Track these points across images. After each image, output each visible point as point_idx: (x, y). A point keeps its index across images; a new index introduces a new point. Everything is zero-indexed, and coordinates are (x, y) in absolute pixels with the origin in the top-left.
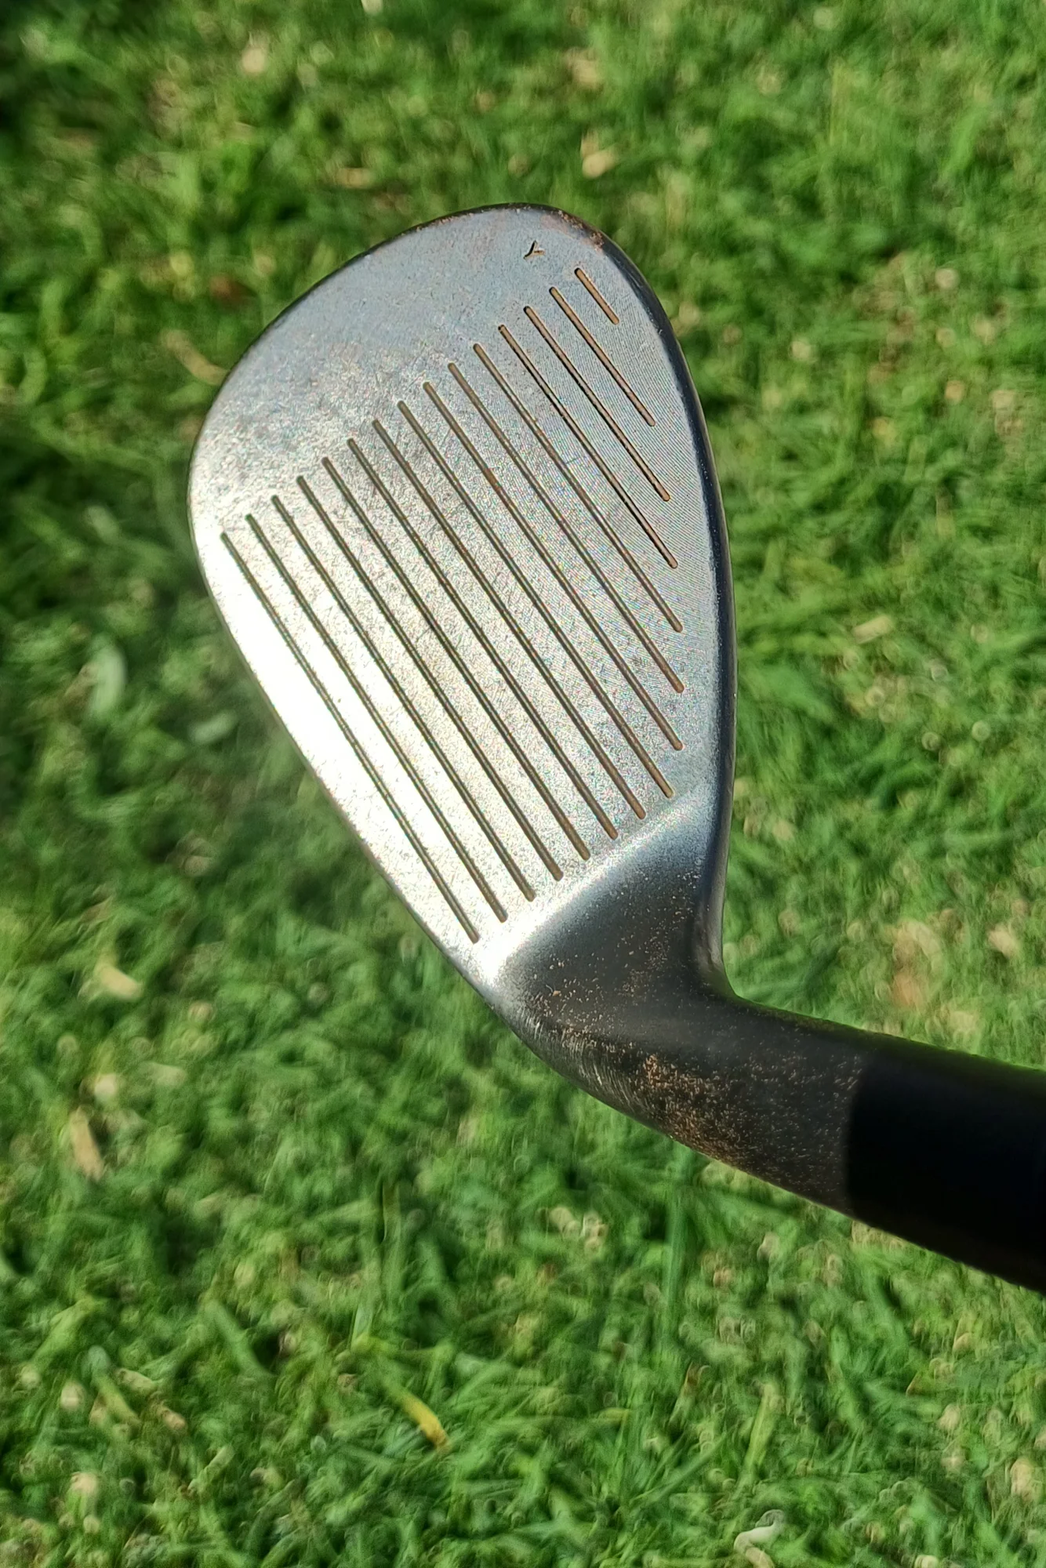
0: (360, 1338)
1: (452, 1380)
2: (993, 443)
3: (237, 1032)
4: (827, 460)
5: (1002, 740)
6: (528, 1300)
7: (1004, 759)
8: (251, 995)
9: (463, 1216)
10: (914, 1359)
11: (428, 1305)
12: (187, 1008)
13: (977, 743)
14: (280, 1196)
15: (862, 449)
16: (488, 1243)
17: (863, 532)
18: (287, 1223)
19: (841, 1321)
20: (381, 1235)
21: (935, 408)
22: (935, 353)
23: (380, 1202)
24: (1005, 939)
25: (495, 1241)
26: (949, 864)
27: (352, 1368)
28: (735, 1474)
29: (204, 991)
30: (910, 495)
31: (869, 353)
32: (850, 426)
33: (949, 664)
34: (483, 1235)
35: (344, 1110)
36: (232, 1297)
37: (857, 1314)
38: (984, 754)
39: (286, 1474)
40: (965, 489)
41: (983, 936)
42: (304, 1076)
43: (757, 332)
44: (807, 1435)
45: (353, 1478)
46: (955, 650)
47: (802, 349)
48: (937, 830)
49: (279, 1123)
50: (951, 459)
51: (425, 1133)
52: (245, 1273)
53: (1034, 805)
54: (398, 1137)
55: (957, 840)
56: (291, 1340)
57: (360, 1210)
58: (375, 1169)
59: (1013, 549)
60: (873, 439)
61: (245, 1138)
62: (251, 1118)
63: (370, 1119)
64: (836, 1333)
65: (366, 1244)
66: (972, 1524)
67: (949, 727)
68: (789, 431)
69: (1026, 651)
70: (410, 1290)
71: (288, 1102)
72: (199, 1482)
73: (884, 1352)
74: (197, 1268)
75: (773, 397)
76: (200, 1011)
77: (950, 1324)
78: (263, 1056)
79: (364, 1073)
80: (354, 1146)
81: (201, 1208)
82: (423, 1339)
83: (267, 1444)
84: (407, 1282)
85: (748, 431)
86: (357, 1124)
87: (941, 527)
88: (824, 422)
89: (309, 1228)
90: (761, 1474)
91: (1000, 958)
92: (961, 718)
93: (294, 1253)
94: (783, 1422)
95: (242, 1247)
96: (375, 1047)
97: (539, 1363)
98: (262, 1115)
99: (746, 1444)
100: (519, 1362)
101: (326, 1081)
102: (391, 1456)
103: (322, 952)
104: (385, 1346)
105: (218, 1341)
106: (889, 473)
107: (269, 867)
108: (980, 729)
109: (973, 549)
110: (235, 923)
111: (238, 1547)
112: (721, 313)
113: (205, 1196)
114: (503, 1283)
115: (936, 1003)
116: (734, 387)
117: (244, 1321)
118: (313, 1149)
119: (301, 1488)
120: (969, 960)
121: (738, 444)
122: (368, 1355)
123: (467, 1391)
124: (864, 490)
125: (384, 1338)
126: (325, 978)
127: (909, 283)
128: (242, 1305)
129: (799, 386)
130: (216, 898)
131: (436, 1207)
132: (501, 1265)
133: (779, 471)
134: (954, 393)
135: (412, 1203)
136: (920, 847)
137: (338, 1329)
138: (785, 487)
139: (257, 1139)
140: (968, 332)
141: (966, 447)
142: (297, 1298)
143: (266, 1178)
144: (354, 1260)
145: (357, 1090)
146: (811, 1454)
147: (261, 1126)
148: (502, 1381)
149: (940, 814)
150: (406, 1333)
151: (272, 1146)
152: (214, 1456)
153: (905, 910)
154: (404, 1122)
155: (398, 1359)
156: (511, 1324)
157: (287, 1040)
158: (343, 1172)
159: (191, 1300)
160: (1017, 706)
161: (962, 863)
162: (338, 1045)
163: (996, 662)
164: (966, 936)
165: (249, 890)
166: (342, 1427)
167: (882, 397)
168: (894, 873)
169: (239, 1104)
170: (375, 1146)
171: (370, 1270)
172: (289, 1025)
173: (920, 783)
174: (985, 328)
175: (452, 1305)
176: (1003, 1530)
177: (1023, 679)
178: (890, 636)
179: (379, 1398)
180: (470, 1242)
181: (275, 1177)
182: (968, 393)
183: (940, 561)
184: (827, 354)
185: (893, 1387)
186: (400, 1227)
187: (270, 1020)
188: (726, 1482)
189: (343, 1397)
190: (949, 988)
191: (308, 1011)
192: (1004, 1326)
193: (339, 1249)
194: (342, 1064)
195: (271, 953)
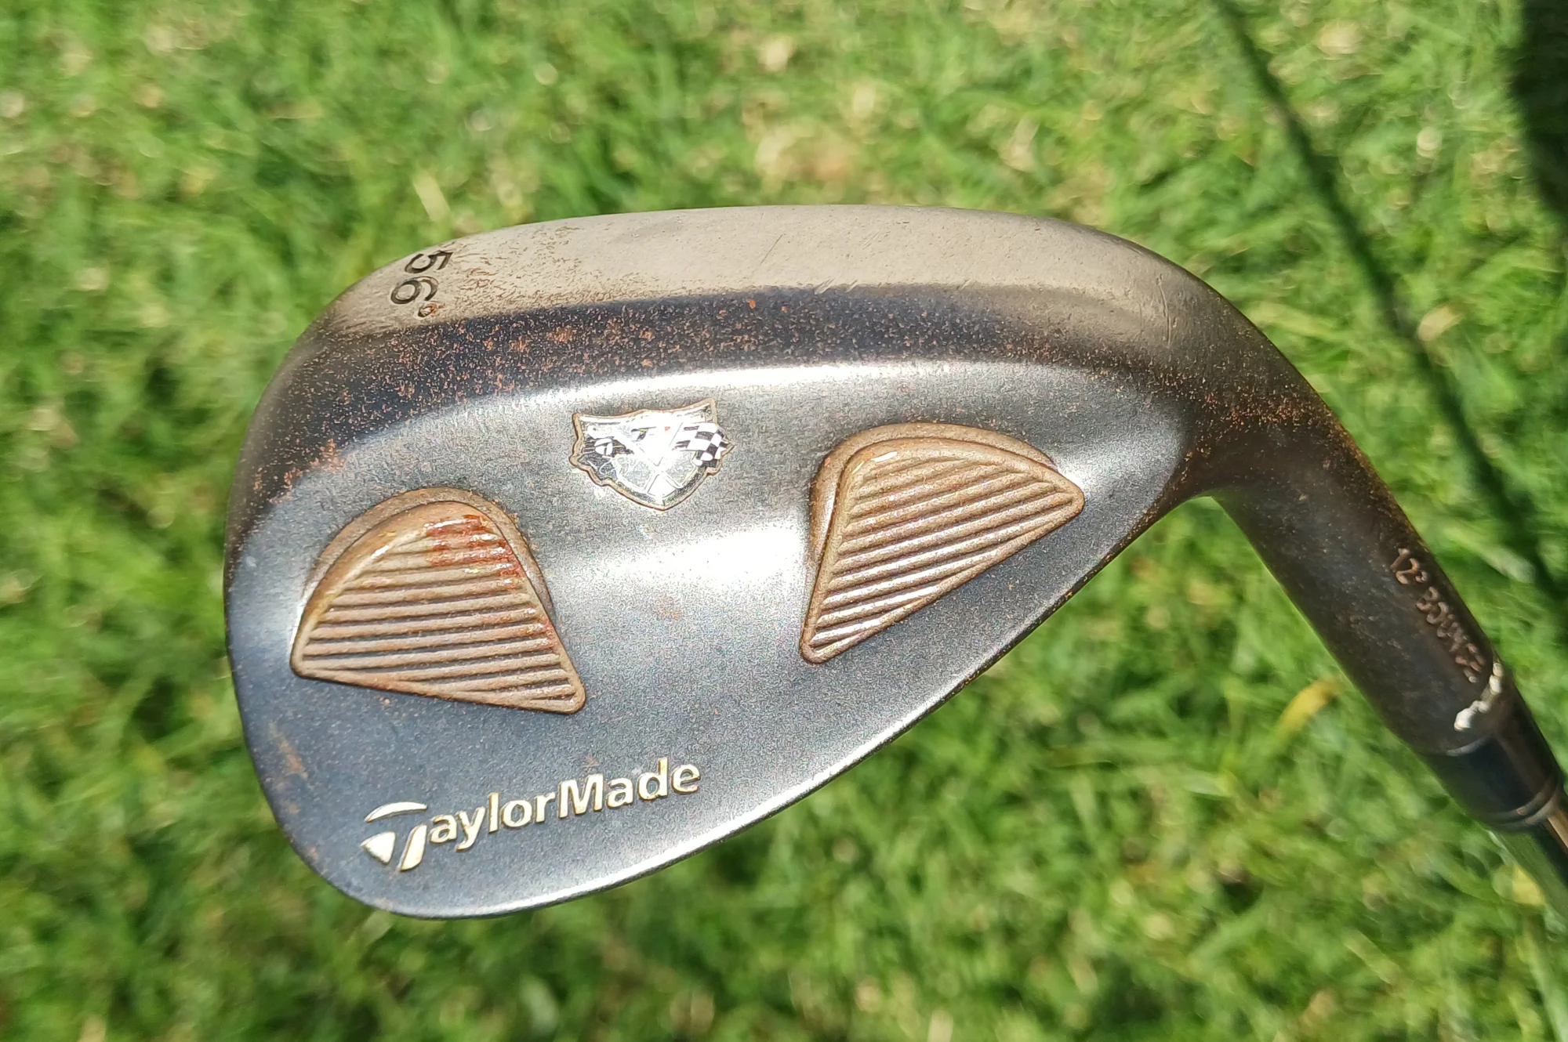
0: (1220, 786)
1: (1262, 676)
2: (212, 53)
3: (889, 949)
4: (229, 250)
5: (558, 51)
6: (1173, 591)
7: (578, 50)
8: (848, 935)
9: (1084, 668)
10: (1221, 158)
11: (1183, 706)
12: (864, 1014)
13: (561, 80)
14: (1069, 888)
15: (217, 206)
16: (1112, 638)
17: (313, 206)
18: (1099, 878)
19: (1184, 237)
20: (1109, 766)
21: (169, 120)
22: (103, 118)
23: (1072, 768)
24: (776, 52)
25: (1111, 630)
26: (693, 113)
27: (1254, 791)
28: (1345, 354)
29: (845, 995)
30: (270, 150)
31: (99, 197)
32: (188, 220)
33: (472, 109)
34: (1104, 644)
35: (972, 814)
36: (1183, 940)
37: (1176, 219)
38: (573, 73)
39: (1367, 866)
40: (268, 86)
41: (771, 77)
42: (936, 867)
43: (68, 335)
44: (1303, 273)
45: (1372, 788)
46: (455, 101)
47: (93, 278)
48: (655, 126)
49: (990, 891)
50: (229, 101)
51: (997, 715)
52: (1156, 926)
53: (626, 14)
54: (1002, 748)
55: (668, 103)
56: (1228, 867)
57: (1082, 792)
58: (1038, 775)
59: (337, 33)
60: (206, 194)
61: (1009, 932)
62: (985, 926)
63: (982, 783)
64: (1196, 241)
65: (1119, 782)
66: (1384, 95)
67: (544, 111)
68: (193, 291)
69: (455, 20)
70: (1166, 729)
71: (966, 882)
72: (1382, 968)
73: (1215, 189)
74: (1152, 985)
75: (153, 315)
76: (867, 996)
77: (1183, 118)
78: (915, 916)
79: (933, 791)
80: (1013, 800)
81: (1088, 984)
82: (1220, 711)
83: (1338, 893)
84: (1158, 733)
85: (194, 342)
86: (989, 797)
87: (311, 114)
88: (184, 252)
89: (1104, 852)
90: (1345, 324)
91: (798, 59)
92: (531, 96)
93: (1131, 867)
94: (1290, 300)
95: (1129, 930)
96: (903, 780)
97: (1237, 576)
98: (981, 913)
99: (1315, 342)
100: (1240, 598)
101: (941, 838)
102: (1345, 744)
103: (799, 849)
104: (1230, 756)
105: (1233, 956)
106: (244, 175)
107: (702, 919)
108: (544, 74)
109: (336, 75)
110: (767, 959)
111: (1449, 919)
112: (45, 378)
113: (1072, 982)
114: (1156, 619)
115: (846, 132)
116: (135, 360)
117: (1208, 927)
118: (1017, 849)
119: (1384, 849)
120: (796, 93)
121: (209, 354)
122: (1240, 774)
123: (1272, 658)
124: (265, 204)
125: (1219, 759)
126: (828, 845)
127: (16, 149)
128: (1191, 928)
129: (138, 282)
130: (738, 984)
131: (1075, 701)
132: (1136, 625)
133: (243, 306)
134: (153, 96)
135: (1073, 728)
136: (674, 144)
137: (1213, 811)
138: (262, 300)
139: (1008, 918)
140: (76, 79)
141: (214, 83)
142: (1182, 862)
143: (1051, 906)
144: (1137, 796)
145: (952, 797)
146: (1321, 269)
147: (994, 913)
148: (1261, 617)
149: (637, 123)
150: (1214, 733)
151: (1017, 900)
152: (1353, 955)
153: (746, 165)
154: (986, 740)
155: (1242, 741)
156: (1196, 609)
157: (898, 887)
158: (1042, 812)
159: (1189, 990)
160: (515, 30)
161: (690, 99)
162: (901, 826)
163: (465, 52)
164: (774, 96)
165: (730, 943)
166: (1318, 802)
167: (155, 180)
168: (706, 177)
169: (970, 943)
170: (1012, 775)
171: (1147, 777)
172: (880, 888)
173: (605, 145)
174: (76, 58)
175: (1181, 680)
176: (1389, 61)
177: (487, 23)
178: (438, 177)
179: (1285, 761)
180: (1112, 659)
181: (1049, 894)
182: (150, 80)
183: (350, 115)
184: (100, 247)
185: (1249, 180)
186: (1098, 743)
187: (876, 911)
188: (1352, 365)
189: (1287, 803)
190: (830, 116)
191: (865, 863)
192: (1181, 59)
193: (1125, 814)
194: (923, 819)
195: (801, 912)
